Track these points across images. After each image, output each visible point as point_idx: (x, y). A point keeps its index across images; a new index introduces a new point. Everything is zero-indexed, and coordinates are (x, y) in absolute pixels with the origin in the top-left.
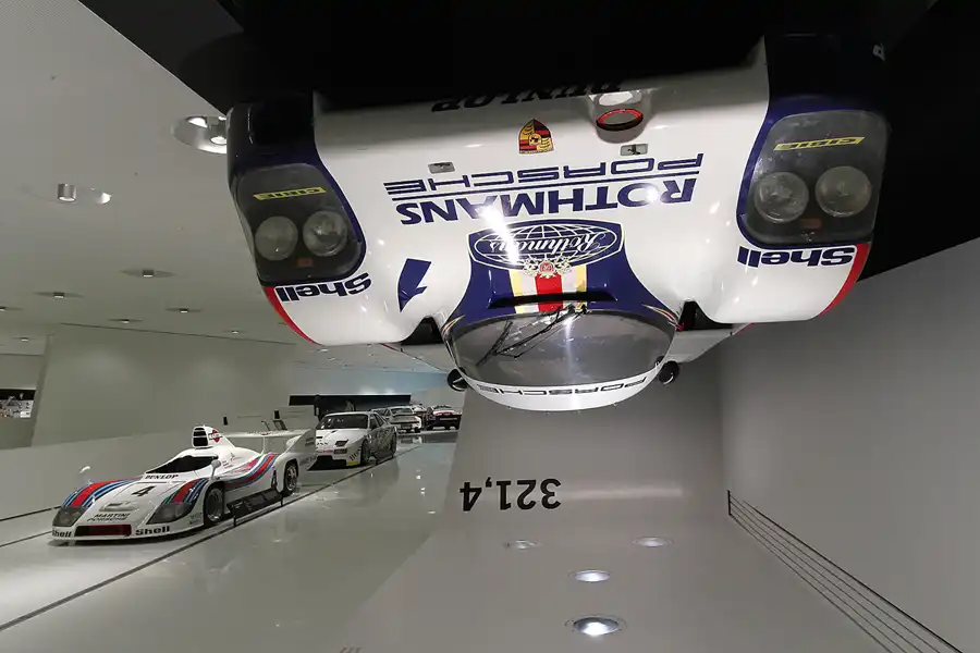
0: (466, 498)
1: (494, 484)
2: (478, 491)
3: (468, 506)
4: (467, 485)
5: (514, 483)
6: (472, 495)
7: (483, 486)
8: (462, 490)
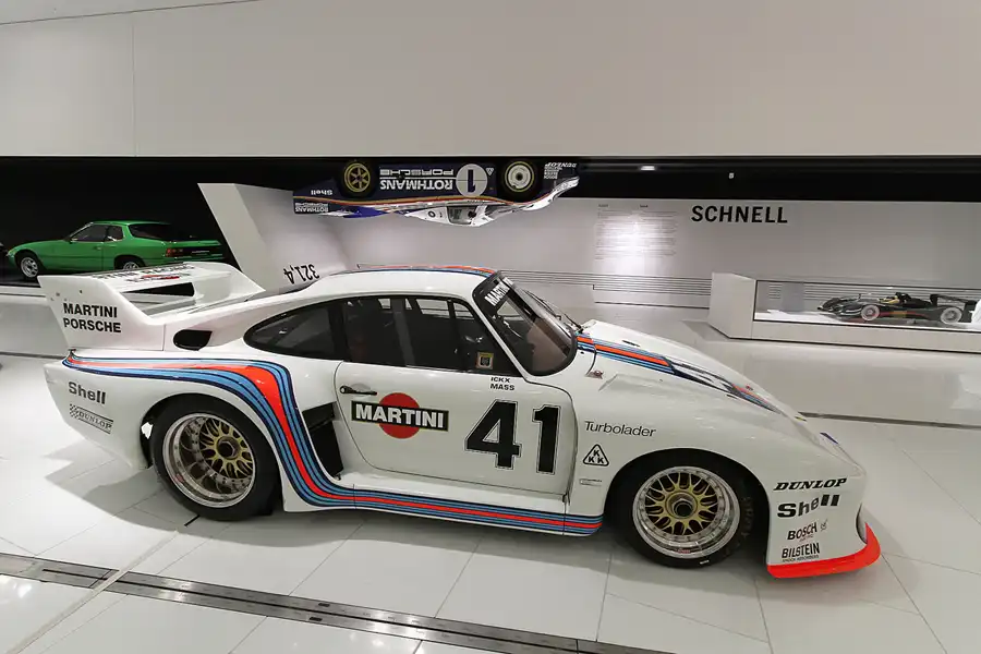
5: (300, 268)
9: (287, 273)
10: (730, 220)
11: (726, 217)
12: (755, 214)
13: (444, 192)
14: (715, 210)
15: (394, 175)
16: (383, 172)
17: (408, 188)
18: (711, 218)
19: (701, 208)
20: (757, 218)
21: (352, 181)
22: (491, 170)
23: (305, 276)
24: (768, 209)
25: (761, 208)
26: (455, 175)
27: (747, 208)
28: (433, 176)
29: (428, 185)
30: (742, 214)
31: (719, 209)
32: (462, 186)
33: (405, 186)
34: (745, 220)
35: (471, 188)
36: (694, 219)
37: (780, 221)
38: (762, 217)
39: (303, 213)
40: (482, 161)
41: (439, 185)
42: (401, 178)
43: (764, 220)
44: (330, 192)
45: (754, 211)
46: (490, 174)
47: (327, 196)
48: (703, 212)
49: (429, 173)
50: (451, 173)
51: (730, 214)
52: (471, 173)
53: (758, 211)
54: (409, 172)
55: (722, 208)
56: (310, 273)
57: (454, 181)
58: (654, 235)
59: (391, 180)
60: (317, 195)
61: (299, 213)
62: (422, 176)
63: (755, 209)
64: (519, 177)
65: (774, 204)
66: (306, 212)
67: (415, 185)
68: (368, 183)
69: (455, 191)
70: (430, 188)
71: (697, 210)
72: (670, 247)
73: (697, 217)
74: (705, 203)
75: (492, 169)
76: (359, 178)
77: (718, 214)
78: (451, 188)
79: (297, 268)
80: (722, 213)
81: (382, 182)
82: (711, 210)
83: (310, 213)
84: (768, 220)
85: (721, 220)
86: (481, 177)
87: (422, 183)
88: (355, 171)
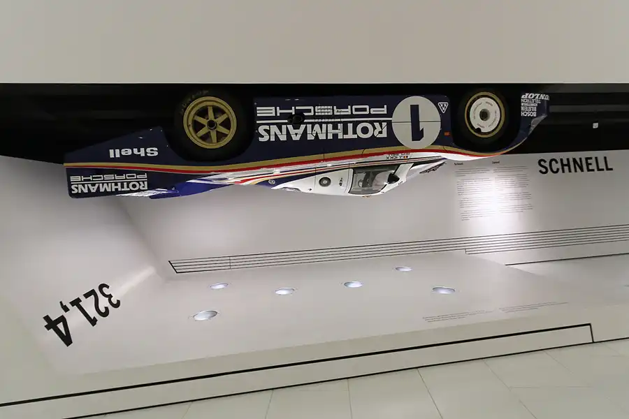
0: (58, 331)
1: (69, 306)
2: (62, 319)
3: (67, 339)
4: (47, 318)
5: (82, 298)
6: (61, 326)
7: (62, 313)
8: (48, 327)
9: (51, 324)
10: (570, 171)
11: (566, 168)
12: (588, 164)
13: (374, 142)
14: (557, 162)
15: (283, 116)
16: (262, 111)
17: (310, 137)
18: (555, 170)
19: (545, 162)
20: (591, 167)
21: (196, 131)
22: (444, 106)
23: (92, 313)
24: (596, 158)
25: (591, 158)
26: (390, 114)
27: (580, 159)
28: (352, 116)
29: (345, 132)
30: (578, 165)
31: (559, 161)
32: (403, 132)
33: (305, 133)
34: (582, 170)
35: (417, 134)
36: (541, 171)
37: (608, 169)
38: (593, 166)
39: (89, 194)
40: (431, 91)
41: (365, 130)
42: (297, 120)
43: (596, 170)
44: (153, 152)
45: (587, 162)
46: (444, 110)
47: (146, 159)
48: (547, 165)
49: (347, 111)
50: (384, 110)
51: (568, 165)
52: (415, 110)
53: (589, 161)
54: (312, 110)
55: (562, 160)
56: (103, 303)
57: (389, 124)
58: (512, 190)
59: (279, 126)
60: (124, 159)
61: (78, 196)
62: (334, 116)
63: (587, 159)
64: (484, 115)
65: (600, 154)
66: (98, 194)
67: (323, 132)
68: (231, 134)
69: (391, 140)
70: (350, 135)
71: (542, 163)
72: (528, 200)
73: (544, 170)
74: (547, 156)
75: (446, 104)
76: (211, 124)
77: (559, 166)
78: (384, 135)
79: (76, 303)
80: (563, 165)
81: (261, 130)
82: (554, 162)
83: (106, 193)
84: (599, 170)
85: (563, 172)
86: (431, 115)
87: (335, 127)
88: (203, 113)
